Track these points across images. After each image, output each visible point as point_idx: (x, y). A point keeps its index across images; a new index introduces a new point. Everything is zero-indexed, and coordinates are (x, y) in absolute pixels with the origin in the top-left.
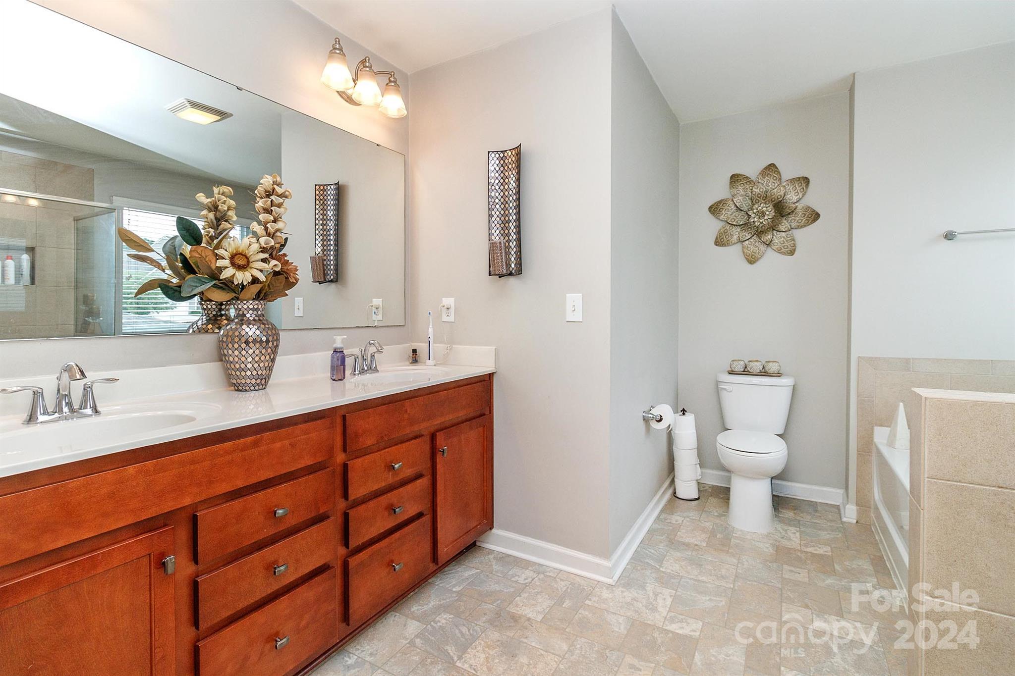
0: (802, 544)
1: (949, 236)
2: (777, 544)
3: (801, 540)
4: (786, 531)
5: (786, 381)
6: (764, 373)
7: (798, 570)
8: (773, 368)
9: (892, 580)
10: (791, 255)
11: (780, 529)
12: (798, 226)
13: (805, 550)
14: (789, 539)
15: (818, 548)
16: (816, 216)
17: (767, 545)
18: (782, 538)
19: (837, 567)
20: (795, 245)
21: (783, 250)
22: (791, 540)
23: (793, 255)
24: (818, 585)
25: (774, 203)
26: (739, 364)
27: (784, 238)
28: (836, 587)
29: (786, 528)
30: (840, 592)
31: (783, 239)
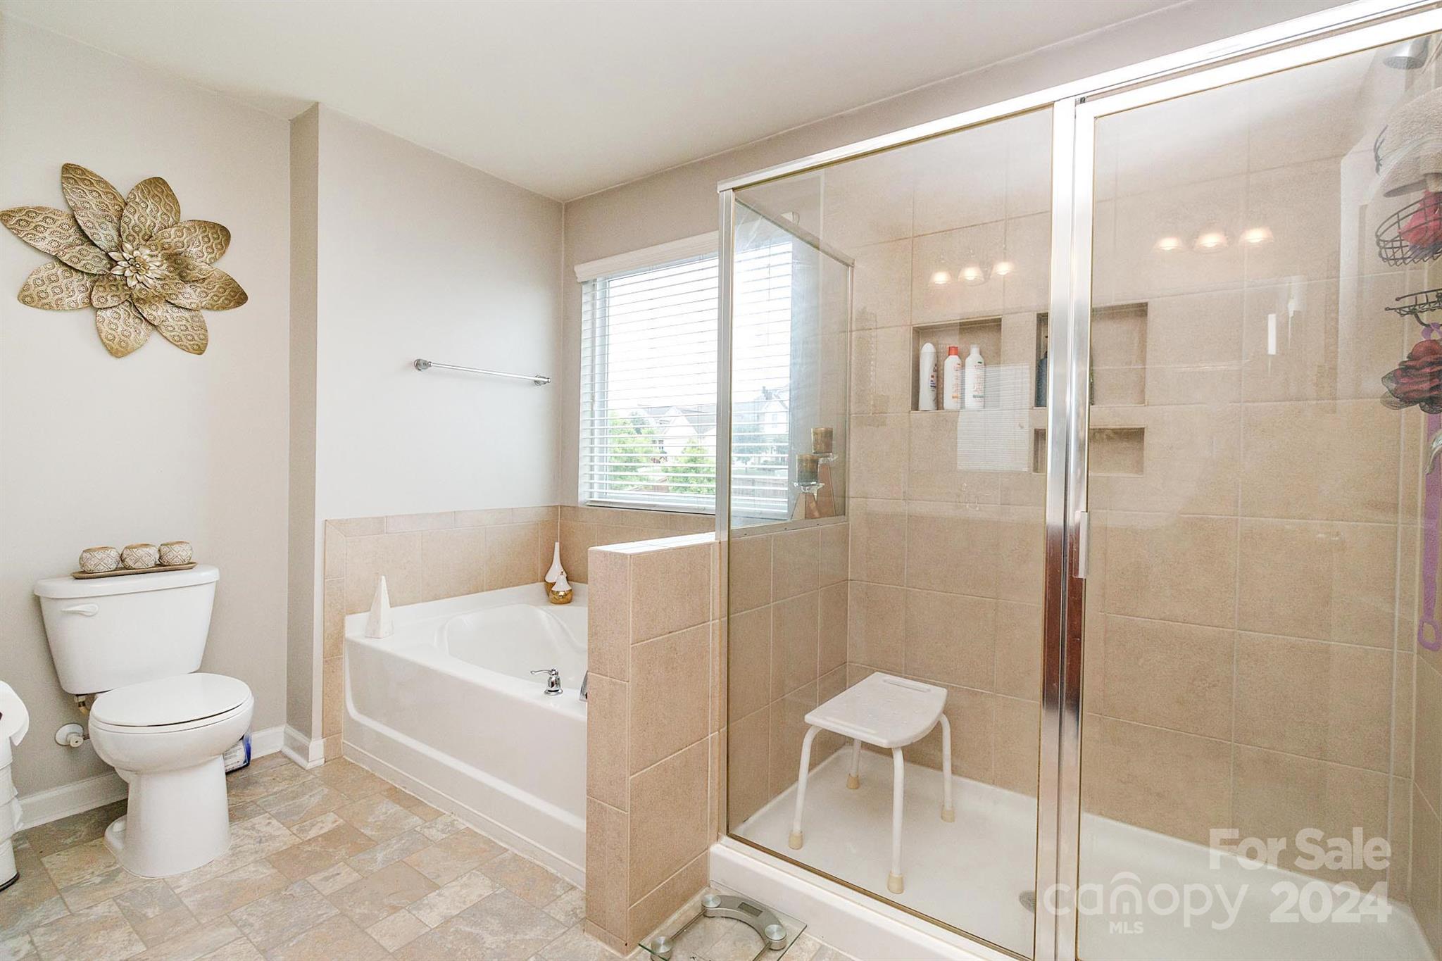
0: (295, 832)
1: (420, 365)
2: (264, 855)
3: (289, 828)
4: (253, 828)
5: (207, 575)
6: (162, 566)
7: (332, 871)
8: (178, 554)
9: (430, 807)
10: (198, 354)
11: (241, 832)
12: (213, 306)
13: (309, 838)
14: (272, 838)
15: (320, 825)
16: (239, 298)
17: (251, 868)
18: (260, 842)
19: (368, 832)
20: (206, 338)
21: (185, 342)
22: (274, 836)
23: (201, 354)
24: (375, 871)
25: (167, 251)
26: (108, 556)
27: (187, 320)
28: (394, 857)
29: (248, 824)
30: (404, 860)
31: (184, 322)
